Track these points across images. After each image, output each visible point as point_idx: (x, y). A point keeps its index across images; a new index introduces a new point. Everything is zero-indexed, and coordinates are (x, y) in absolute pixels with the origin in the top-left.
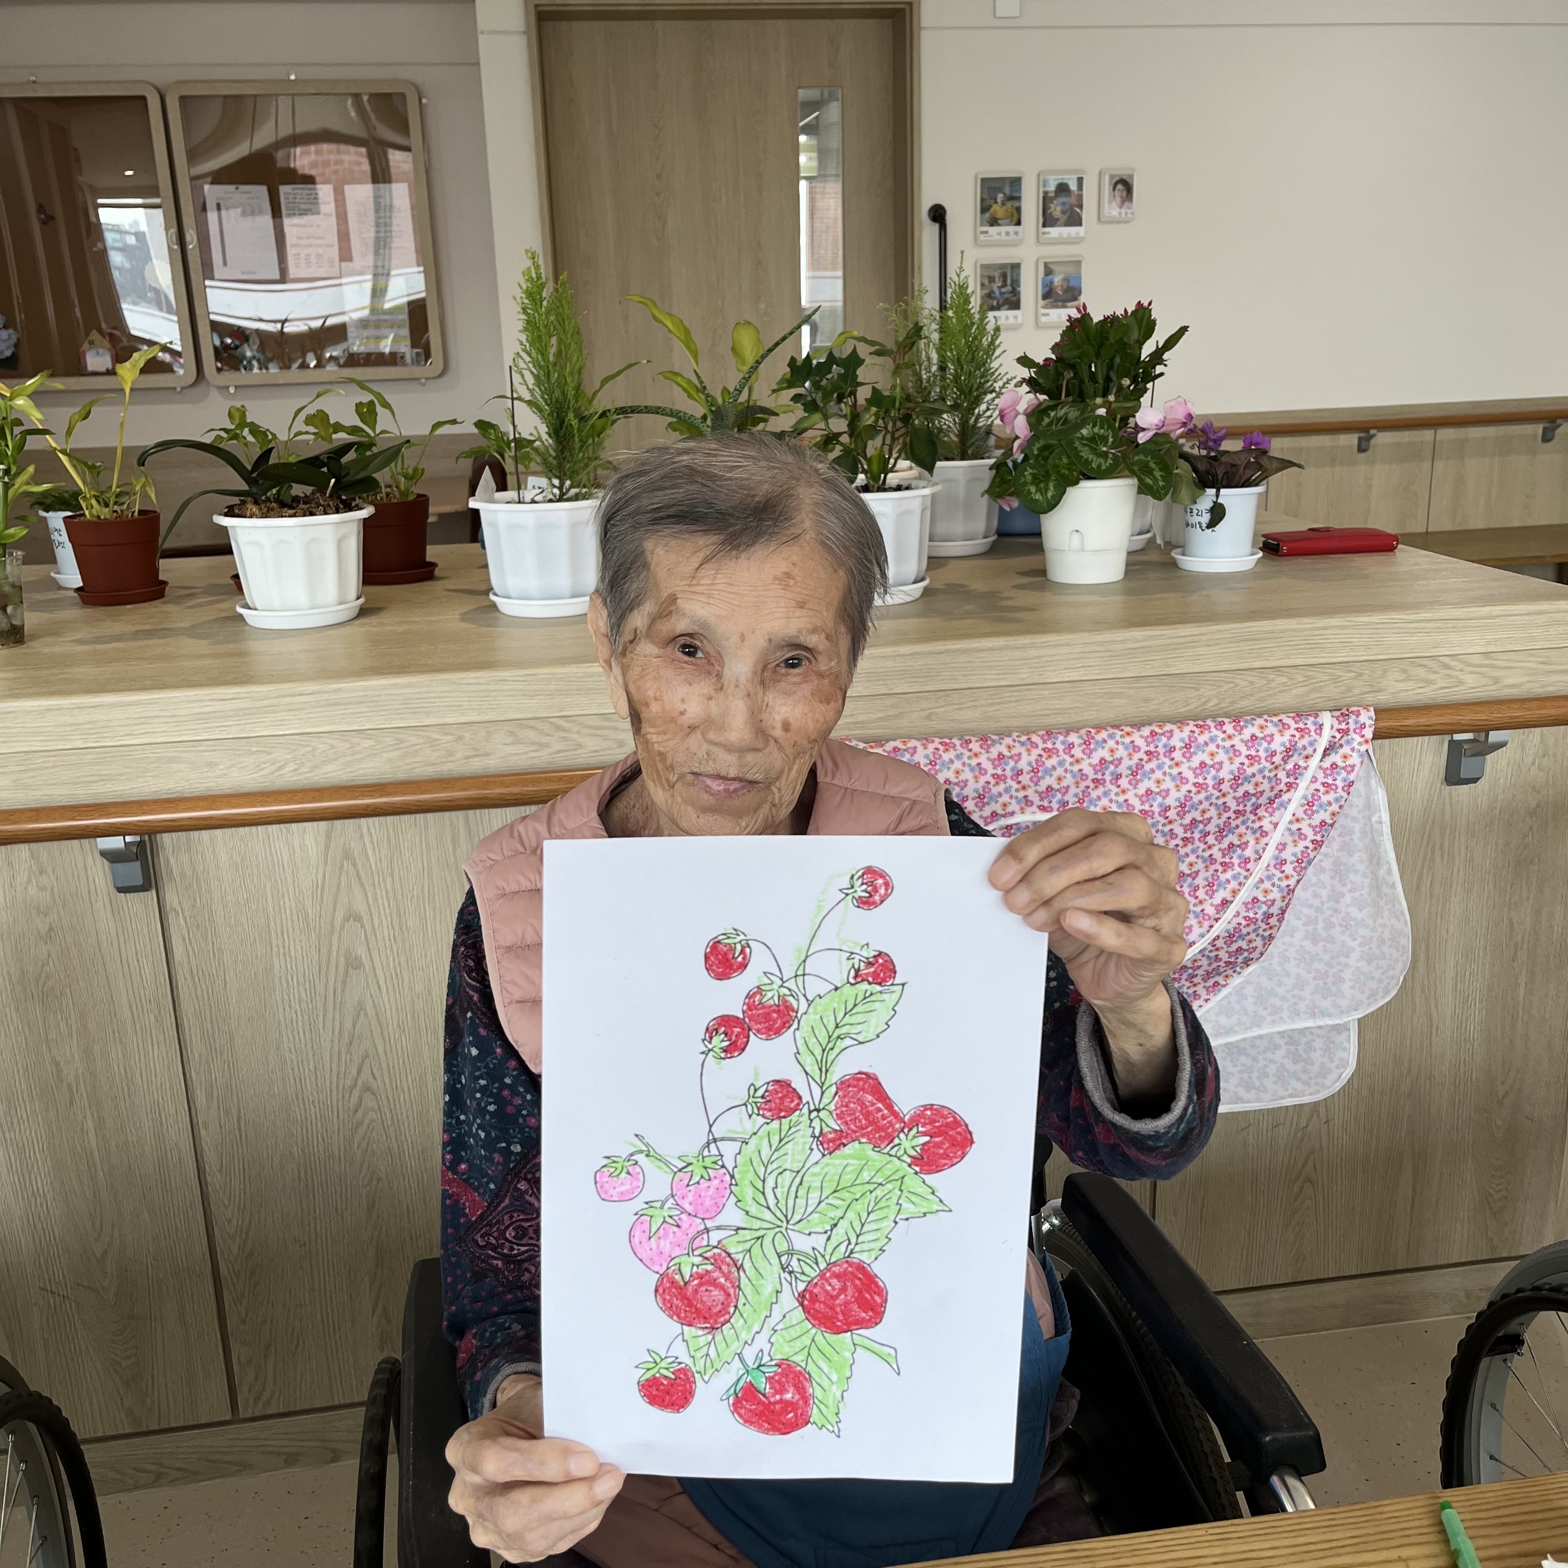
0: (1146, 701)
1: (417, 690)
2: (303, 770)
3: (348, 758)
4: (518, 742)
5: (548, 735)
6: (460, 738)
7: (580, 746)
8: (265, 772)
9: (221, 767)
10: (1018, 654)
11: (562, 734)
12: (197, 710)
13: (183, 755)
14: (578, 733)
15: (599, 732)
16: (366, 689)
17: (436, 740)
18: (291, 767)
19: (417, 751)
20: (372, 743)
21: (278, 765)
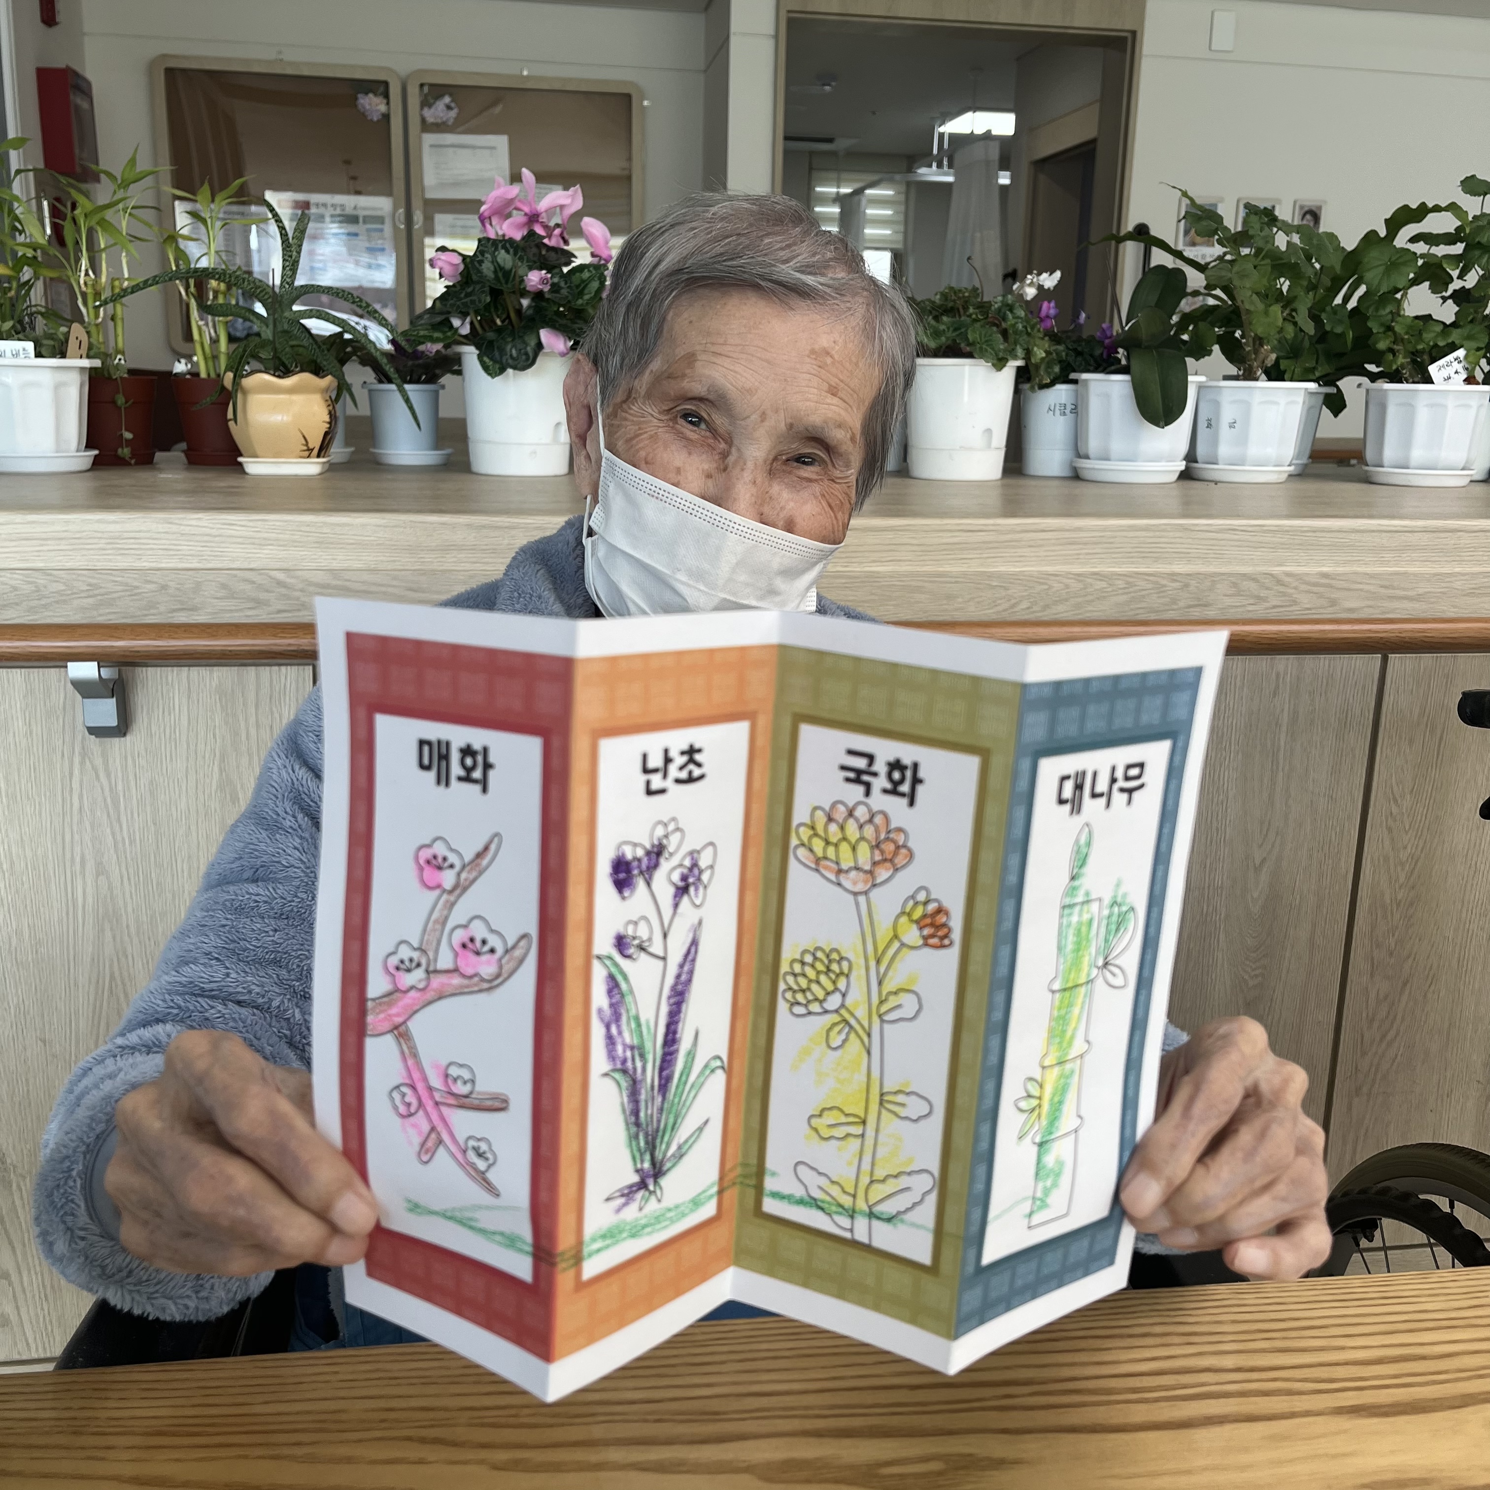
1: (1151, 534)
2: (1035, 608)
3: (1080, 600)
4: (1239, 593)
5: (1267, 588)
6: (1187, 586)
7: (1295, 602)
8: (1000, 608)
9: (960, 600)
11: (1282, 589)
12: (945, 541)
13: (926, 584)
14: (1295, 588)
15: (1315, 589)
16: (1105, 529)
17: (1165, 586)
18: (1024, 605)
19: (1143, 596)
20: (1104, 584)
21: (1013, 601)
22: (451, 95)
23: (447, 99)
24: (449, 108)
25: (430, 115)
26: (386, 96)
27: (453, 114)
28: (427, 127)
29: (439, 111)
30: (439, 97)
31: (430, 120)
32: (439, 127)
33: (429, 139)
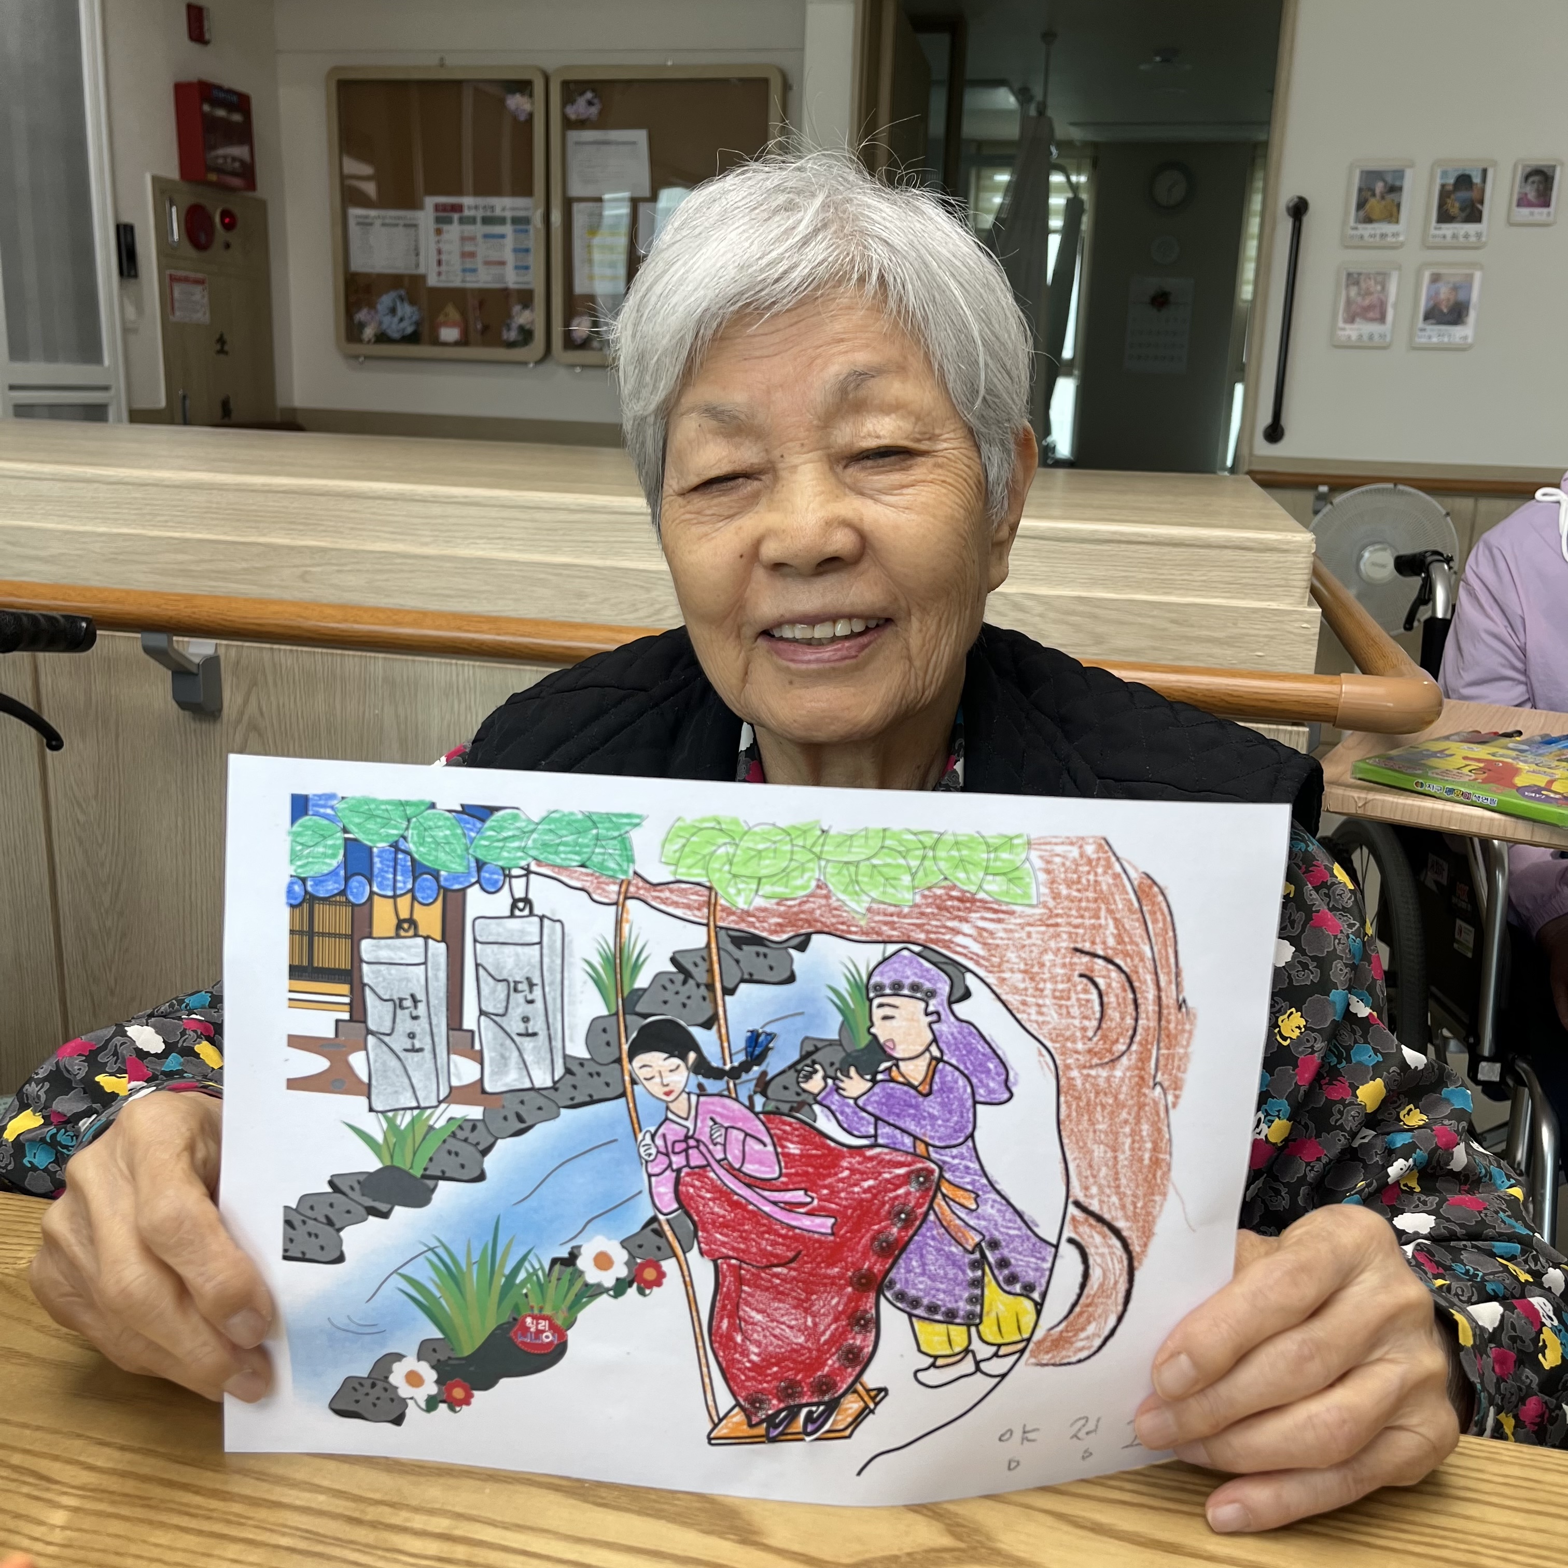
0: (581, 595)
10: (418, 508)
22: (593, 91)
23: (589, 95)
24: (590, 103)
25: (572, 112)
26: (531, 95)
27: (594, 111)
28: (569, 124)
29: (580, 108)
30: (582, 93)
31: (573, 117)
32: (582, 124)
33: (574, 135)
